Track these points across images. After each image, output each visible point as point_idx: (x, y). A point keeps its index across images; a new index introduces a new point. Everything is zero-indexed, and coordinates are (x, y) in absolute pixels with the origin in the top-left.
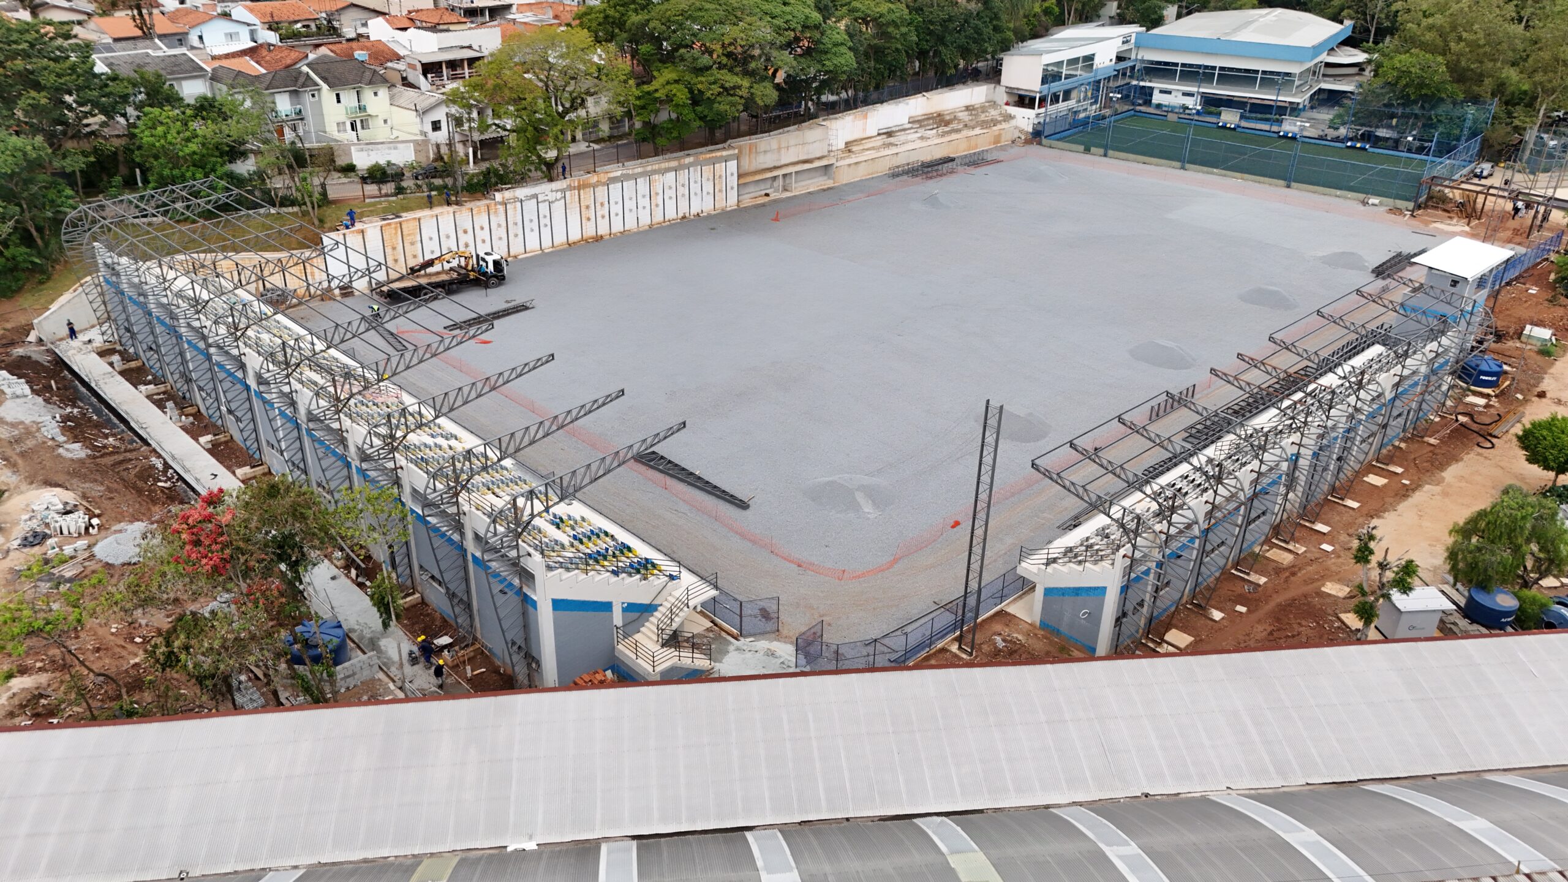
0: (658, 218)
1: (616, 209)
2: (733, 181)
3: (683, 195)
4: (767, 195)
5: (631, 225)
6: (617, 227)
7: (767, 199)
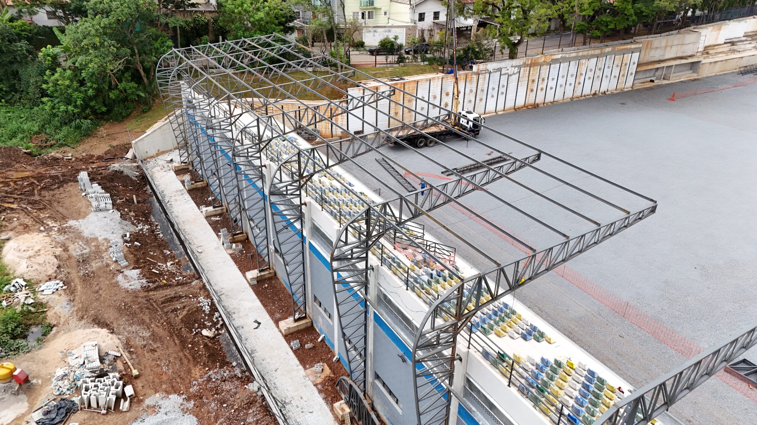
0: (578, 93)
1: (552, 84)
2: (633, 69)
3: (598, 77)
4: (652, 81)
5: (559, 97)
6: (550, 98)
7: (652, 84)
